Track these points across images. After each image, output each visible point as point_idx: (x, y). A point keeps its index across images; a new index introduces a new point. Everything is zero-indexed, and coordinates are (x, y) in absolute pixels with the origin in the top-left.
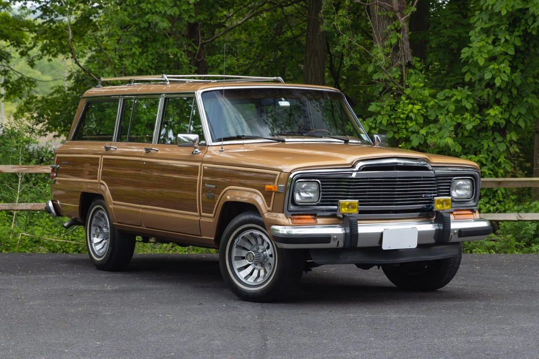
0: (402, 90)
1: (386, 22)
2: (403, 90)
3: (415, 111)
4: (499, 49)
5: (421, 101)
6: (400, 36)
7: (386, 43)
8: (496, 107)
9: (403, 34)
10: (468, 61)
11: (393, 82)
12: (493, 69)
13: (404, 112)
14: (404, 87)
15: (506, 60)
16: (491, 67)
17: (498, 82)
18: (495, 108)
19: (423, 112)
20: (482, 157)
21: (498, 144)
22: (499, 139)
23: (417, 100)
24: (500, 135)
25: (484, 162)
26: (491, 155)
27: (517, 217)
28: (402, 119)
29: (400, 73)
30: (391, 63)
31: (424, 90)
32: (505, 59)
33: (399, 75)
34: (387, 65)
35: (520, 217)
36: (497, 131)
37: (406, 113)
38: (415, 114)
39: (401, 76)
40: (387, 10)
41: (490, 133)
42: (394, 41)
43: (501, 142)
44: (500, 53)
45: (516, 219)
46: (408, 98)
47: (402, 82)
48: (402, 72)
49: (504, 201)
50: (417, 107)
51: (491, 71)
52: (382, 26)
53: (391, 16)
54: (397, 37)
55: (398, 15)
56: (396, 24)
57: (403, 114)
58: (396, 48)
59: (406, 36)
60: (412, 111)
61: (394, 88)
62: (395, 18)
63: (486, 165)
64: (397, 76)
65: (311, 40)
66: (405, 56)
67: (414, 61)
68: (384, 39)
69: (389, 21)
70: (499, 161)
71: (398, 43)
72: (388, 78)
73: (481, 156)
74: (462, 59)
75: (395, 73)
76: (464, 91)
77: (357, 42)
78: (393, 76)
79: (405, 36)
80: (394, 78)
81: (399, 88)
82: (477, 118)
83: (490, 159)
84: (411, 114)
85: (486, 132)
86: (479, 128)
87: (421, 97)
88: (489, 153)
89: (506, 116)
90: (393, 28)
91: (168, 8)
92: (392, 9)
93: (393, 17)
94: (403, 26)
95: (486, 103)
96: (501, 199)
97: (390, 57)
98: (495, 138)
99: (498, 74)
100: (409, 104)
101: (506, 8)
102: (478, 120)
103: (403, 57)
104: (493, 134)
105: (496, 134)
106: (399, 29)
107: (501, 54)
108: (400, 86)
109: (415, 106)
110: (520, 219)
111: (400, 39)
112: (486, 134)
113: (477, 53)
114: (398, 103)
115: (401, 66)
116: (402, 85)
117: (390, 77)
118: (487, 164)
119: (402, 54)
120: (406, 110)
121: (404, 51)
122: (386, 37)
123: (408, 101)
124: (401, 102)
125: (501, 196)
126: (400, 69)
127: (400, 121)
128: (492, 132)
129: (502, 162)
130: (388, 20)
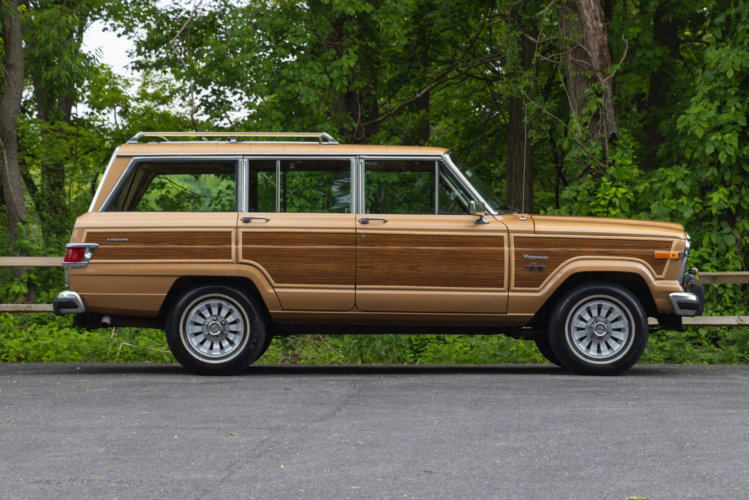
0: (604, 170)
1: (584, 85)
2: (606, 169)
3: (620, 195)
4: (725, 117)
5: (627, 182)
6: (601, 100)
7: (585, 111)
8: (722, 189)
9: (605, 99)
10: (686, 133)
11: (592, 159)
12: (716, 139)
13: (606, 197)
14: (607, 166)
15: (735, 131)
16: (713, 138)
17: (722, 158)
18: (720, 191)
19: (629, 197)
20: (704, 252)
21: (725, 236)
22: (727, 229)
23: (623, 181)
24: (729, 224)
25: (707, 257)
26: (716, 249)
27: (737, 321)
28: (603, 206)
29: (601, 148)
30: (590, 134)
31: (632, 168)
32: (733, 129)
33: (600, 151)
34: (585, 139)
35: (741, 320)
36: (725, 219)
37: (608, 198)
38: (620, 200)
39: (603, 151)
40: (584, 69)
41: (715, 222)
42: (594, 109)
43: (729, 234)
44: (727, 121)
45: (735, 323)
46: (612, 179)
47: (604, 159)
48: (604, 147)
49: (732, 308)
50: (622, 190)
51: (713, 144)
52: (579, 89)
53: (590, 77)
54: (597, 103)
55: (599, 75)
56: (596, 87)
57: (604, 199)
58: (596, 117)
59: (610, 101)
60: (615, 196)
61: (593, 167)
62: (595, 79)
63: (708, 261)
64: (598, 152)
65: (515, 119)
66: (607, 126)
67: (620, 133)
68: (582, 106)
69: (588, 83)
70: (726, 257)
71: (598, 110)
72: (586, 154)
73: (702, 249)
74: (678, 130)
75: (595, 148)
76: (681, 169)
77: (549, 110)
78: (593, 152)
79: (607, 102)
80: (594, 154)
81: (600, 166)
82: (697, 202)
83: (715, 254)
84: (615, 200)
85: (711, 221)
86: (701, 216)
87: (629, 177)
88: (714, 247)
89: (736, 200)
90: (592, 92)
91: (316, 75)
92: (591, 68)
93: (592, 77)
94: (606, 89)
95: (709, 185)
96: (729, 305)
97: (588, 127)
98: (721, 229)
99: (723, 147)
100: (612, 186)
101: (732, 67)
102: (699, 205)
103: (605, 128)
104: (719, 223)
105: (723, 224)
106: (600, 92)
107: (729, 123)
108: (601, 164)
109: (619, 189)
110: (740, 323)
111: (601, 104)
112: (710, 223)
113: (695, 122)
114: (598, 186)
115: (603, 140)
116: (605, 163)
117: (588, 153)
118: (711, 259)
119: (604, 124)
120: (607, 195)
121: (606, 120)
122: (584, 103)
123: (610, 183)
124: (602, 184)
125: (728, 301)
126: (601, 143)
127: (600, 210)
128: (718, 221)
129: (730, 258)
130: (586, 82)
